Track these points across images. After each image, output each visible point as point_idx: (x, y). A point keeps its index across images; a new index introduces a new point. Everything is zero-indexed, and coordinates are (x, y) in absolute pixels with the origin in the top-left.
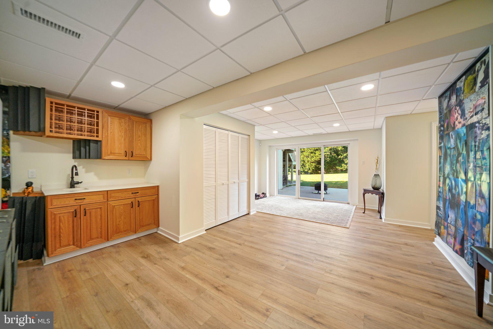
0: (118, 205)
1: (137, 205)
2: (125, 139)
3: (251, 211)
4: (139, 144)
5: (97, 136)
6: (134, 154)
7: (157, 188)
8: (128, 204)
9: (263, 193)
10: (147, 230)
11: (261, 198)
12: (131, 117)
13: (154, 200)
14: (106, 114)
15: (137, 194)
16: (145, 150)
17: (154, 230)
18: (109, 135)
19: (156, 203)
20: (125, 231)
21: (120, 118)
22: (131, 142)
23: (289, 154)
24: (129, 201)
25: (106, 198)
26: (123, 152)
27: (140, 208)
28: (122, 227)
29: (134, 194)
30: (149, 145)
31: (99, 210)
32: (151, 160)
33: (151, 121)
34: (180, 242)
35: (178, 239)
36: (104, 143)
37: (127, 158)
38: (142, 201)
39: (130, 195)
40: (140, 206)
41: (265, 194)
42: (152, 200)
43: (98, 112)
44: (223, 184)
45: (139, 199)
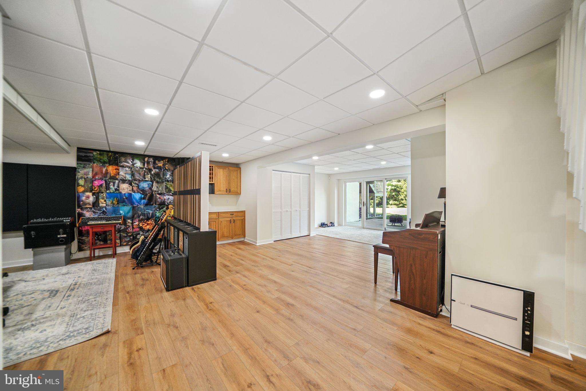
0: (223, 221)
1: (233, 221)
2: (226, 182)
3: (311, 233)
4: (234, 184)
5: (212, 181)
6: (231, 191)
7: (244, 212)
8: (228, 220)
9: (331, 223)
10: (238, 238)
11: (328, 227)
12: (230, 168)
13: (242, 220)
14: (217, 168)
15: (233, 215)
16: (237, 188)
17: (242, 239)
18: (218, 180)
19: (243, 221)
20: (227, 236)
21: (224, 169)
22: (229, 183)
23: (370, 185)
24: (229, 219)
25: (218, 216)
26: (225, 190)
27: (234, 224)
28: (225, 234)
29: (232, 215)
30: (239, 184)
31: (215, 222)
32: (240, 194)
33: (240, 168)
34: (257, 245)
35: (256, 243)
36: (216, 185)
37: (227, 193)
38: (236, 220)
39: (229, 215)
40: (235, 222)
41: (333, 223)
42: (241, 219)
43: (212, 167)
44: (287, 211)
45: (234, 218)
